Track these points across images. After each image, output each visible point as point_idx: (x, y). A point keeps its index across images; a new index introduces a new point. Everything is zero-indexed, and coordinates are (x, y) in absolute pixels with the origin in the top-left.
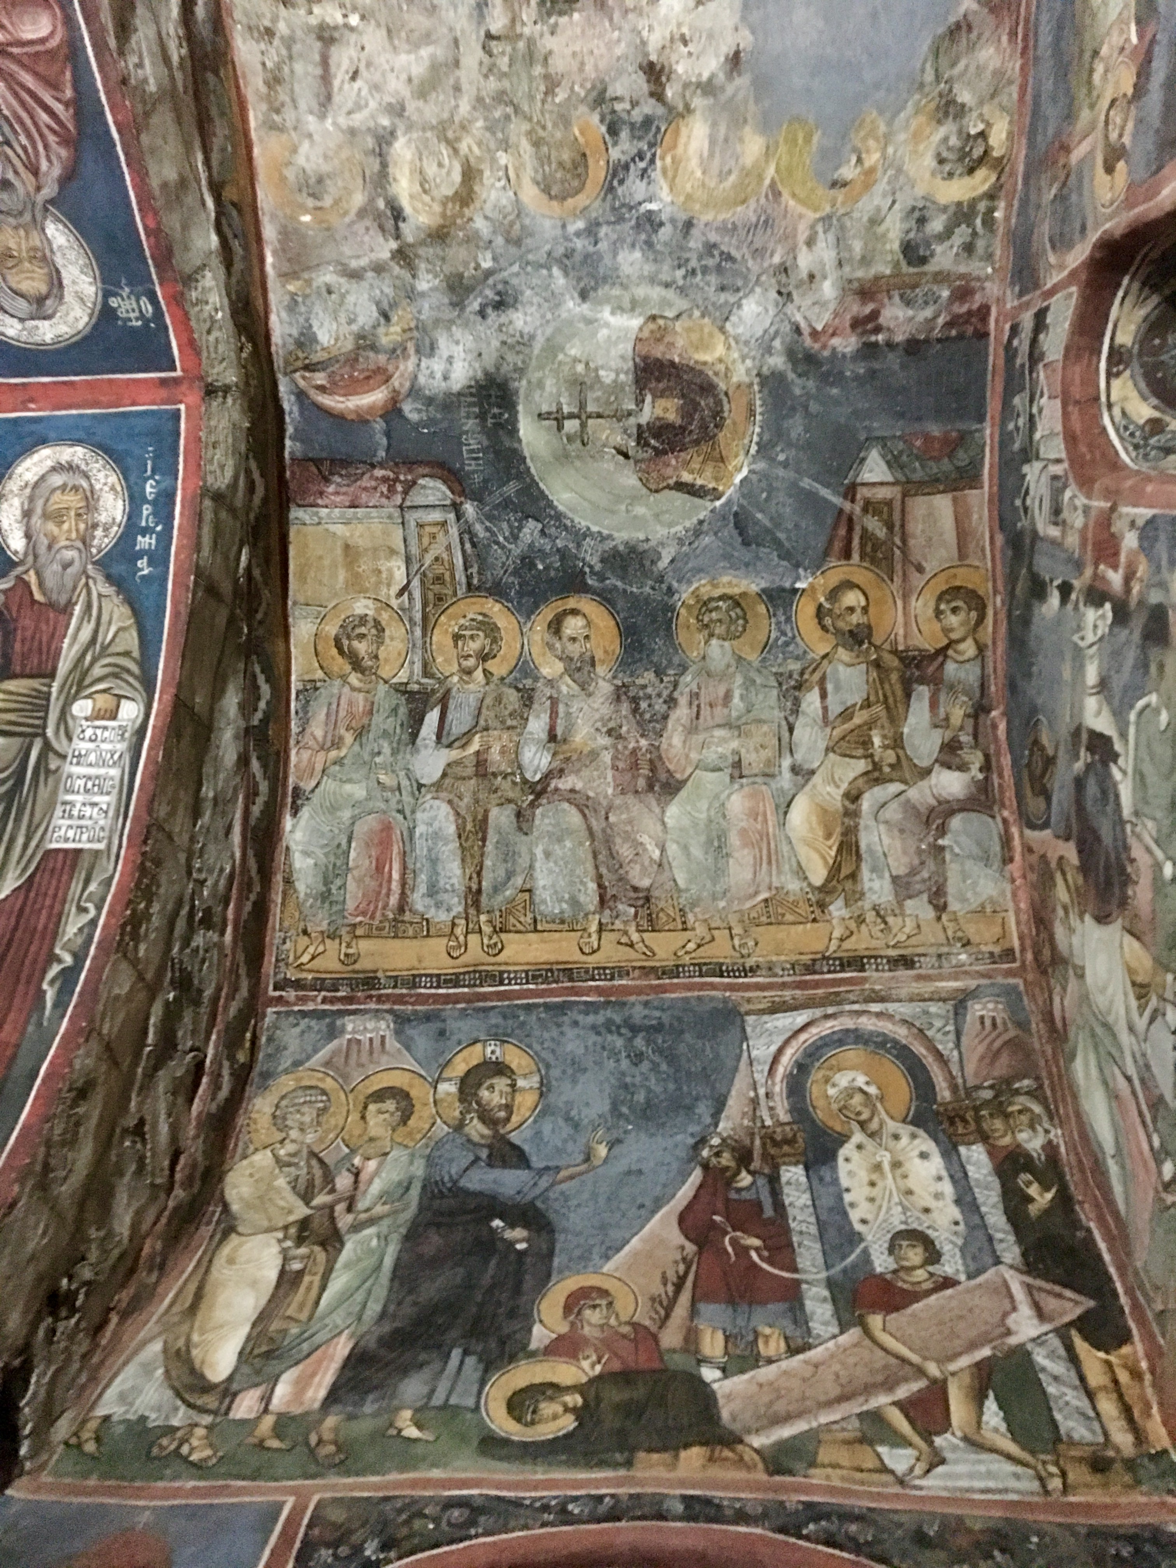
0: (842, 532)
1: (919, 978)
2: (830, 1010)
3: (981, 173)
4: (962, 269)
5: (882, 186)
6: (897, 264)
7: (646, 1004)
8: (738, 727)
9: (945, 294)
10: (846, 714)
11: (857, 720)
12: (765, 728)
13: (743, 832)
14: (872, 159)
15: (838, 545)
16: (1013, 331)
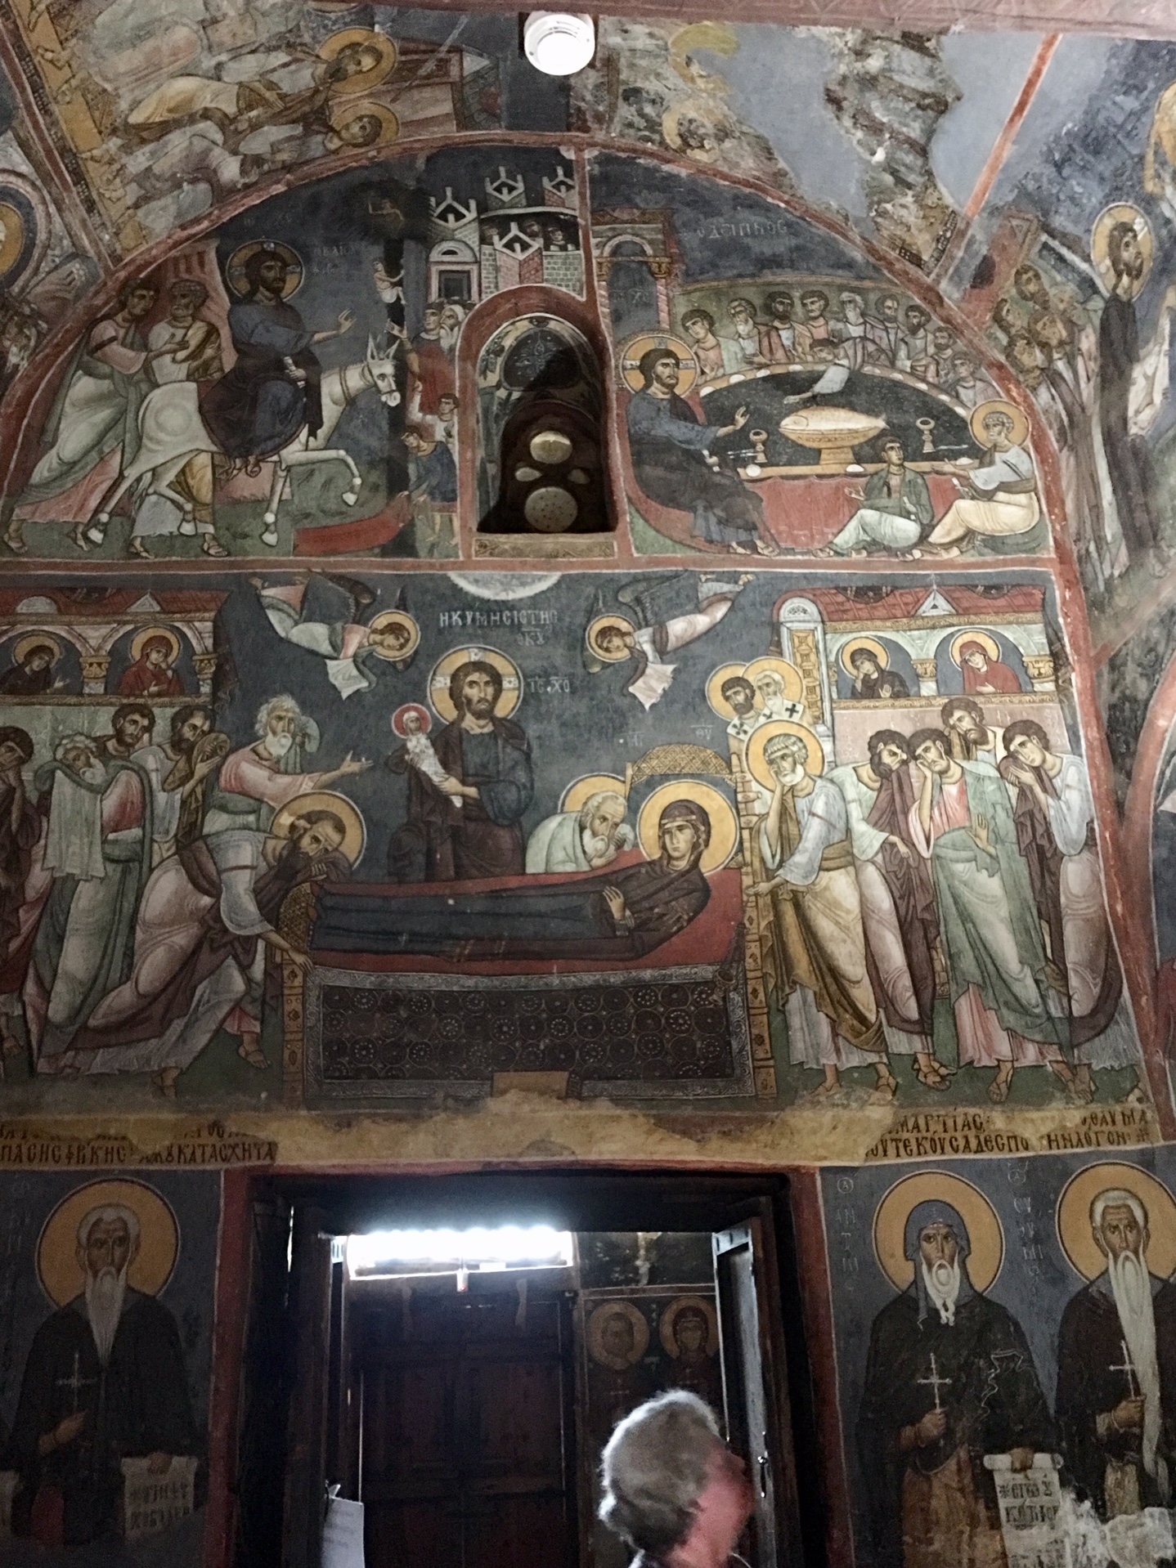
0: (422, 47)
1: (83, 222)
2: (39, 183)
3: (679, 141)
4: (616, 120)
5: (680, 83)
6: (625, 83)
8: (247, 11)
9: (601, 108)
10: (271, 86)
11: (268, 94)
12: (250, 32)
13: (157, 49)
14: (701, 83)
15: (412, 46)
16: (568, 167)
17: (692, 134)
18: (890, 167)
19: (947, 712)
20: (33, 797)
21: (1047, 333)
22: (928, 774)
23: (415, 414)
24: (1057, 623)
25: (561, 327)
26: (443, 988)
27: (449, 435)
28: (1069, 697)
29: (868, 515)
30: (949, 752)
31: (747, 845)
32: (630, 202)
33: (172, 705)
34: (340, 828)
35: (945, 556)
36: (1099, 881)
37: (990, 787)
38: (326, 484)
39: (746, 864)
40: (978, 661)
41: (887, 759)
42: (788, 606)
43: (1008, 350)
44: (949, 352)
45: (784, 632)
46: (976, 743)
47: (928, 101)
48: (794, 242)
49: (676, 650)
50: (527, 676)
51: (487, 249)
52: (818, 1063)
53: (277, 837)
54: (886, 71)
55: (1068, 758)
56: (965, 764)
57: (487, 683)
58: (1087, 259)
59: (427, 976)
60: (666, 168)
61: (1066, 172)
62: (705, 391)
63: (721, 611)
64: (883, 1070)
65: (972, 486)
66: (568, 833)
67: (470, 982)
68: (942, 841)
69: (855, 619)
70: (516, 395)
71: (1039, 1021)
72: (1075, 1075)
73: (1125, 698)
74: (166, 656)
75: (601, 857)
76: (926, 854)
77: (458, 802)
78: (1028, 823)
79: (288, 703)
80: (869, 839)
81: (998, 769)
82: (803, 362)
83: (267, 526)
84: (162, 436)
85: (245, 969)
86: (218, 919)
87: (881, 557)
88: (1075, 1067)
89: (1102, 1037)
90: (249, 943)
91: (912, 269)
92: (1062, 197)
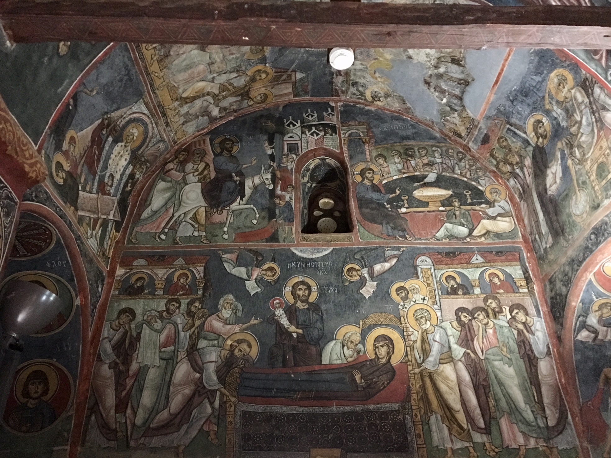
0: (283, 71)
1: (164, 130)
2: (150, 117)
3: (371, 99)
4: (349, 92)
5: (372, 80)
6: (353, 80)
7: (136, 72)
8: (224, 59)
9: (344, 89)
10: (231, 84)
11: (229, 87)
12: (224, 66)
13: (193, 72)
14: (379, 79)
15: (279, 70)
16: (332, 108)
17: (376, 96)
18: (448, 104)
19: (485, 300)
20: (134, 334)
21: (511, 160)
22: (480, 325)
23: (278, 192)
24: (526, 265)
25: (331, 161)
26: (290, 412)
27: (291, 199)
28: (534, 294)
29: (449, 225)
30: (488, 316)
31: (409, 353)
32: (354, 119)
33: (188, 299)
34: (250, 346)
35: (479, 240)
36: (554, 369)
37: (506, 330)
38: (246, 217)
39: (409, 361)
40: (496, 280)
41: (463, 319)
42: (419, 259)
43: (497, 166)
44: (474, 167)
45: (419, 269)
46: (498, 312)
47: (461, 82)
48: (414, 131)
49: (377, 276)
50: (320, 287)
51: (304, 136)
52: (444, 446)
53: (225, 350)
54: (446, 73)
55: (536, 319)
56: (494, 321)
57: (305, 289)
58: (525, 133)
59: (283, 406)
60: (367, 108)
61: (515, 103)
62: (384, 182)
63: (394, 261)
64: (471, 449)
65: (487, 215)
66: (338, 348)
67: (300, 410)
68: (488, 352)
69: (446, 264)
70: (314, 185)
71: (534, 428)
72: (551, 451)
73: (556, 294)
74: (186, 280)
75: (351, 357)
76: (482, 358)
77: (295, 335)
78: (523, 345)
79: (231, 297)
80: (459, 351)
81: (508, 323)
82: (420, 172)
83: (224, 232)
84: (188, 201)
85: (212, 403)
86: (202, 382)
87: (454, 241)
88: (551, 448)
89: (561, 435)
90: (214, 392)
91: (458, 139)
92: (514, 112)
